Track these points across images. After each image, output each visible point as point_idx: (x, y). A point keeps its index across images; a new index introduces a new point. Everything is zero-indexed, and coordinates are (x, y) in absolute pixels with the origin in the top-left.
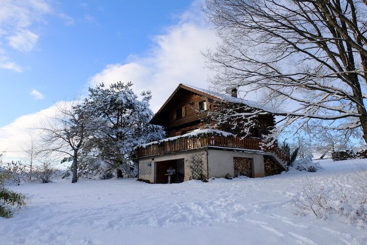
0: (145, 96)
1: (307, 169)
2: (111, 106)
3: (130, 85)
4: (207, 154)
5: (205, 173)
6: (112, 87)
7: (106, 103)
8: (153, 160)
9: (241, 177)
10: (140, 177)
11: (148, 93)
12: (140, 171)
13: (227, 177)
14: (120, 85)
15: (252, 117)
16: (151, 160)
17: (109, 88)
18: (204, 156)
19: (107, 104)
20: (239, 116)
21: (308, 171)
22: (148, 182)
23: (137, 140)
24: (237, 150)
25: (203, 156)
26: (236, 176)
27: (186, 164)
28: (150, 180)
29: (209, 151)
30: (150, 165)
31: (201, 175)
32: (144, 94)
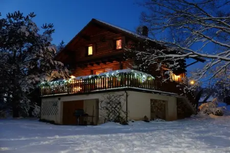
0: (47, 29)
1: (214, 113)
2: (10, 38)
3: (32, 15)
4: (127, 96)
5: (123, 115)
6: (9, 17)
7: (4, 35)
8: (59, 99)
9: (157, 120)
10: (43, 117)
11: (50, 26)
12: (42, 111)
13: (146, 120)
14: (18, 15)
15: (178, 59)
16: (57, 99)
17: (5, 18)
18: (124, 97)
19: (6, 36)
20: (167, 58)
21: (216, 115)
22: (52, 122)
23: (39, 77)
24: (155, 93)
25: (122, 97)
26: (153, 119)
27: (101, 105)
28: (55, 120)
29: (129, 92)
30: (55, 105)
31: (119, 117)
32: (45, 27)
